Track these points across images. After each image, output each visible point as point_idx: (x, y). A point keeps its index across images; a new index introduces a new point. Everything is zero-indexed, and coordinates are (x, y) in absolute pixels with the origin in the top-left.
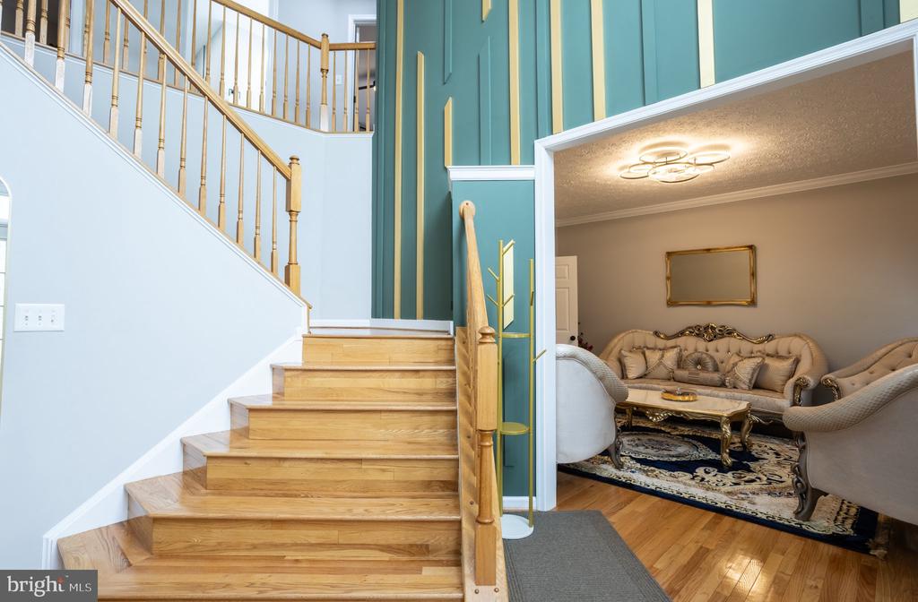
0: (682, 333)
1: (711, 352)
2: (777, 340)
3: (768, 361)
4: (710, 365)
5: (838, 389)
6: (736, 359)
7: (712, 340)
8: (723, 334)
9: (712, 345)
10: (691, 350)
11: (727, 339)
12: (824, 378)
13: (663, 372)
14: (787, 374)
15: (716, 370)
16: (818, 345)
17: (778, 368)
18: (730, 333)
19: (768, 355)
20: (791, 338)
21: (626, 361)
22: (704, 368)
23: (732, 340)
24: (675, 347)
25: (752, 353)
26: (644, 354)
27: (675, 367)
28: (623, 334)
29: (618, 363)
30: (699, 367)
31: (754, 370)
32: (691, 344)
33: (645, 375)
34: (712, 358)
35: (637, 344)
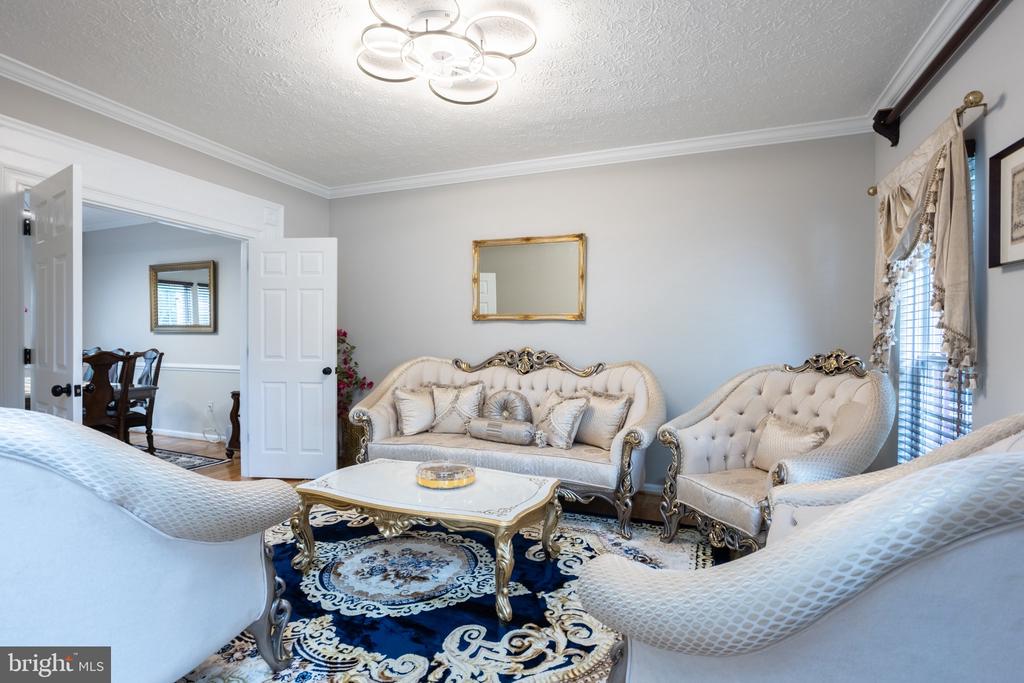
0: (490, 362)
1: (525, 392)
2: (608, 371)
3: (595, 402)
4: (520, 413)
5: (677, 447)
6: (554, 400)
7: (527, 372)
8: (542, 364)
9: (526, 380)
10: (499, 387)
11: (546, 371)
12: (661, 429)
13: (455, 423)
14: (616, 421)
15: (529, 419)
16: (655, 378)
17: (606, 412)
18: (550, 361)
19: (595, 394)
20: (623, 369)
21: (402, 407)
22: (512, 417)
23: (554, 370)
24: (476, 383)
25: (576, 390)
26: (432, 394)
27: (475, 415)
28: (409, 364)
29: (391, 411)
30: (505, 414)
31: (575, 418)
32: (501, 378)
33: (433, 428)
34: (524, 399)
35: (426, 381)
